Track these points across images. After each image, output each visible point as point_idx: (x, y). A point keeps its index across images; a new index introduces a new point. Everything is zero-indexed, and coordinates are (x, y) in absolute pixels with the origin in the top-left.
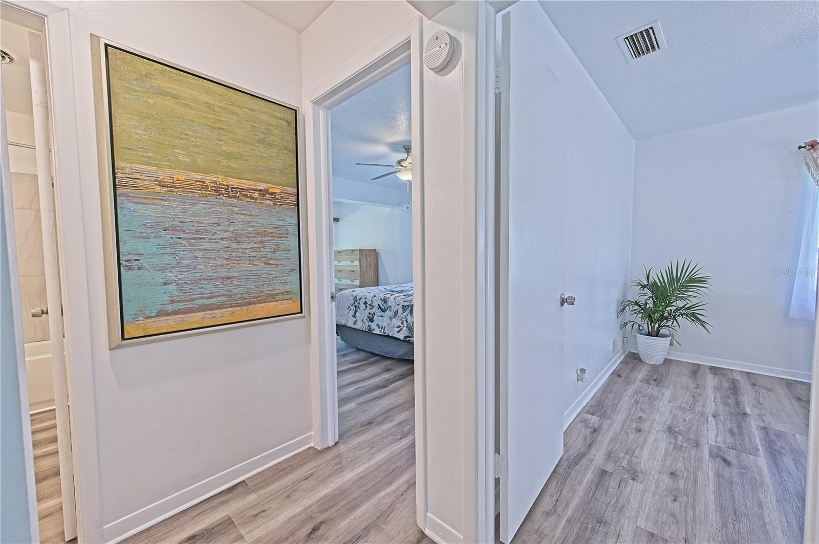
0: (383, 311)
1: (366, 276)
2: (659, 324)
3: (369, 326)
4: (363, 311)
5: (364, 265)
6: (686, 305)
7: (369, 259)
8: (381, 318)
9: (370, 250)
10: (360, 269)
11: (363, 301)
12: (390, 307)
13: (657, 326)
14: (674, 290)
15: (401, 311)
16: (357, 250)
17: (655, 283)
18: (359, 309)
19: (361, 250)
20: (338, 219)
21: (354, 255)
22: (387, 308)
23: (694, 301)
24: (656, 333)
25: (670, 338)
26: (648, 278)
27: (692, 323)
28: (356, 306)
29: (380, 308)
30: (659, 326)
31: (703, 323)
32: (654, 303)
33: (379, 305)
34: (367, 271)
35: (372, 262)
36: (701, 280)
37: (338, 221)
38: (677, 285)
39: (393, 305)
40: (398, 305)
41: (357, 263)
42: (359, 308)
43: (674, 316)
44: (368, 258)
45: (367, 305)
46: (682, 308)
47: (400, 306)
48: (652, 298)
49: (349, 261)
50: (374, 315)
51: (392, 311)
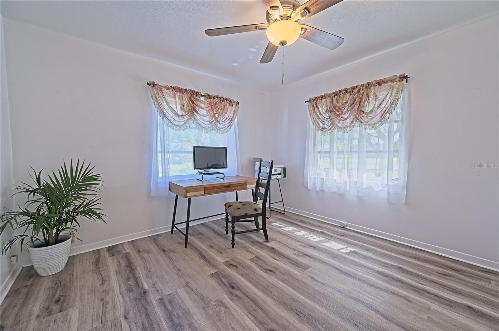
2: (57, 229)
6: (83, 203)
13: (55, 231)
14: (70, 191)
17: (48, 185)
23: (90, 198)
24: (54, 239)
25: (70, 240)
26: (39, 181)
27: (91, 220)
30: (58, 230)
31: (99, 216)
32: (49, 208)
36: (94, 178)
38: (73, 185)
43: (73, 217)
46: (80, 206)
48: (47, 204)
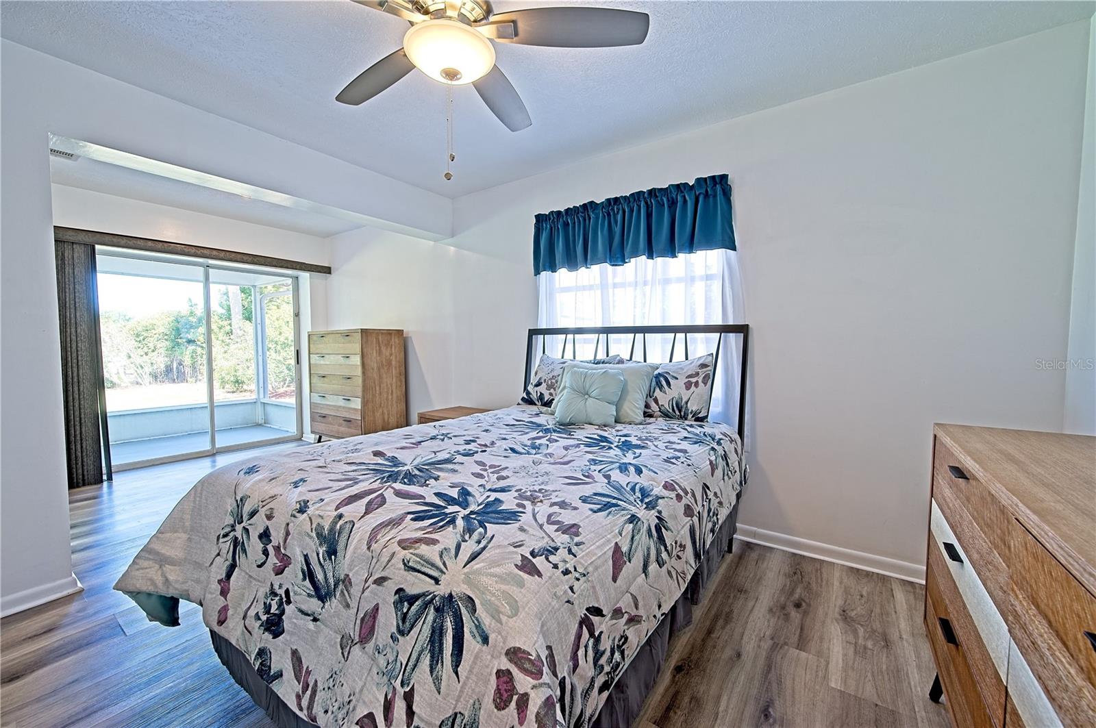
0: (322, 594)
1: (378, 388)
3: (262, 653)
4: (255, 571)
5: (373, 363)
7: (386, 352)
8: (311, 625)
9: (389, 333)
10: (364, 373)
11: (259, 523)
12: (347, 581)
15: (388, 620)
16: (355, 331)
18: (243, 556)
19: (364, 332)
20: (330, 268)
21: (350, 342)
22: (336, 585)
28: (235, 541)
29: (309, 574)
33: (306, 557)
34: (380, 377)
35: (393, 358)
37: (330, 273)
39: (357, 577)
40: (380, 581)
41: (357, 360)
42: (244, 551)
44: (383, 349)
45: (270, 548)
47: (386, 596)
49: (340, 356)
50: (289, 602)
51: (354, 604)
